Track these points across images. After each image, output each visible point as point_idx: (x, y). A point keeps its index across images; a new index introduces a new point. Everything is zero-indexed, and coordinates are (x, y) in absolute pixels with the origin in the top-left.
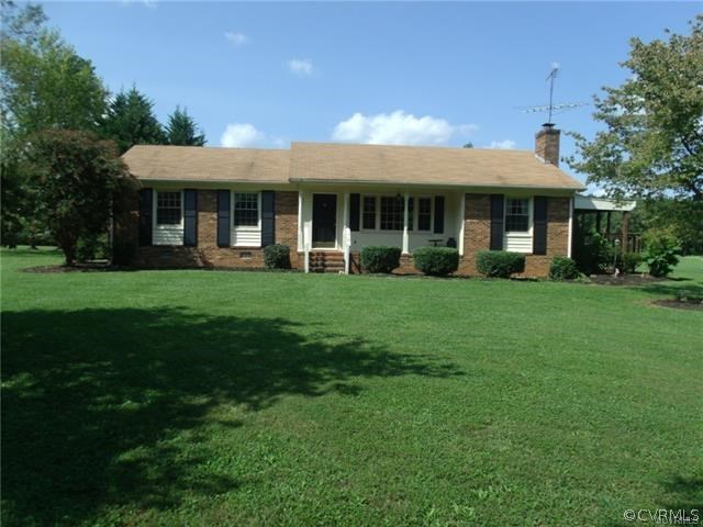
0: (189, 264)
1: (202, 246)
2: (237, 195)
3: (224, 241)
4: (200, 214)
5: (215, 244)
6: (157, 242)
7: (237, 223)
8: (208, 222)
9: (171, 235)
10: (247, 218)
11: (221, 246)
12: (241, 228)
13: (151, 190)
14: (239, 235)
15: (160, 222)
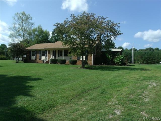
0: (35, 62)
1: (37, 60)
2: (42, 51)
3: (40, 59)
4: (37, 54)
5: (39, 59)
6: (32, 59)
7: (42, 56)
8: (38, 56)
9: (33, 58)
10: (43, 55)
11: (40, 60)
12: (43, 57)
13: (31, 51)
14: (42, 58)
15: (32, 56)
